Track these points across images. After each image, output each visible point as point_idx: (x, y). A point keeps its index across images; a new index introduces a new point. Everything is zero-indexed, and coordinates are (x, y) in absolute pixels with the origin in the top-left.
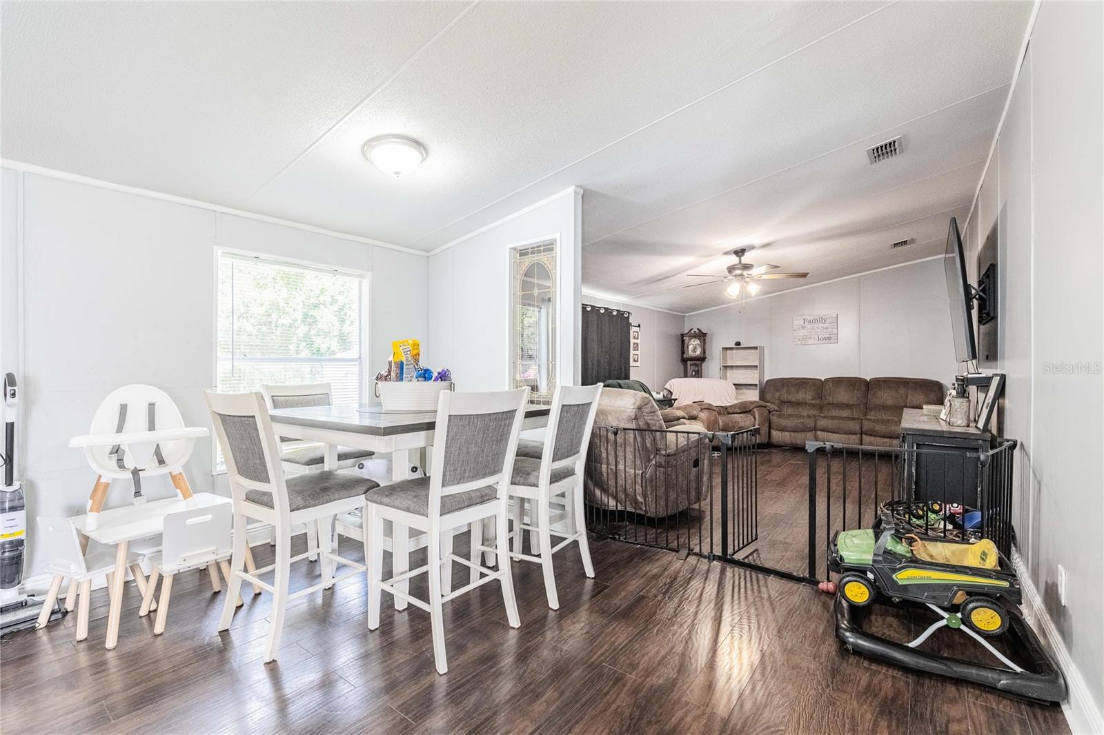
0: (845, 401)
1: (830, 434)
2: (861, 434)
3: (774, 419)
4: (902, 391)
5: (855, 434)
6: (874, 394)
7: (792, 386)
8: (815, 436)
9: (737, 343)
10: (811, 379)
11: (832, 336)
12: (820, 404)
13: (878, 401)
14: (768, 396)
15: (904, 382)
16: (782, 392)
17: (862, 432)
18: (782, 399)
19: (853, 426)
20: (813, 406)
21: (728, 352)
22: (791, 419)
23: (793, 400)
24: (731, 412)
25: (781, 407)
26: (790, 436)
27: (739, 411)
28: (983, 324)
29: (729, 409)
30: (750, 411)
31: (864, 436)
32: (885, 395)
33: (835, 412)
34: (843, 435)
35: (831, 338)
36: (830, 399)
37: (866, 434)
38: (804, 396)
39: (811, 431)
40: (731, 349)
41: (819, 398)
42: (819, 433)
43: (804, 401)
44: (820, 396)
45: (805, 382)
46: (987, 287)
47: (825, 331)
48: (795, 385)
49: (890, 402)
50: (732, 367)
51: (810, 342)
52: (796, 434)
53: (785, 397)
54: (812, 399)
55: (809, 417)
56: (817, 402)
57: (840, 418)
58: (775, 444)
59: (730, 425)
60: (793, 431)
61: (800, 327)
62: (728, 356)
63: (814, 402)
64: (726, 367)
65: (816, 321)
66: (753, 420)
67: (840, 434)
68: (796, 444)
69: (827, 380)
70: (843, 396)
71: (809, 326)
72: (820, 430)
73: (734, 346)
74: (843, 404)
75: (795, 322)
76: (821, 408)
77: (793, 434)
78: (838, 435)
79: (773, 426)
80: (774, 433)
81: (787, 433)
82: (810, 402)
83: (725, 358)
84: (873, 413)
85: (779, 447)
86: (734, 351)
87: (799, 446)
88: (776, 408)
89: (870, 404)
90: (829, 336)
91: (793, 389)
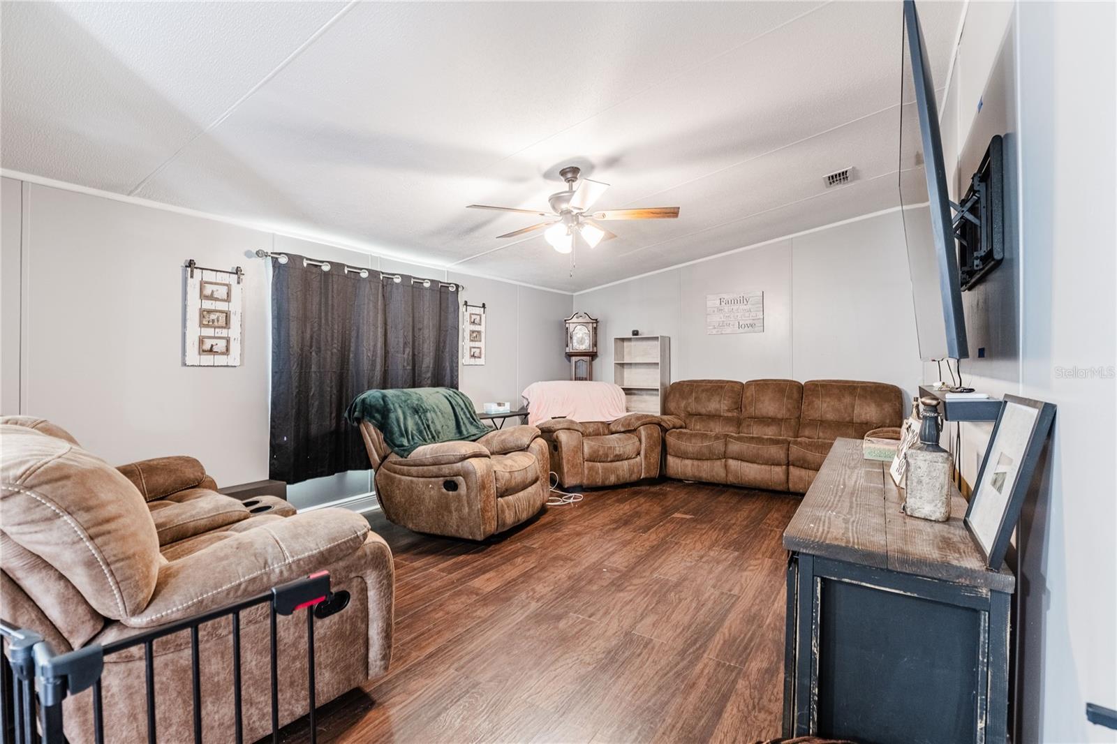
0: (771, 414)
1: (745, 464)
2: (788, 465)
3: (671, 440)
4: (847, 400)
5: (778, 464)
6: (809, 405)
7: (703, 391)
8: (726, 466)
9: (634, 331)
10: (728, 382)
11: (754, 322)
12: (738, 418)
13: (815, 415)
14: (672, 406)
15: (849, 386)
16: (690, 401)
17: (788, 463)
18: (689, 409)
19: (776, 452)
20: (728, 420)
21: (626, 344)
22: (693, 441)
23: (703, 411)
24: (614, 430)
25: (688, 421)
26: (693, 465)
27: (622, 430)
28: (970, 289)
29: (611, 426)
30: (635, 430)
31: (791, 468)
32: (825, 405)
33: (756, 431)
34: (763, 466)
35: (756, 325)
36: (751, 411)
37: (793, 465)
38: (718, 406)
39: (720, 459)
40: (629, 340)
41: (737, 409)
42: (731, 462)
43: (718, 413)
44: (738, 406)
45: (719, 386)
46: (983, 201)
47: (747, 314)
48: (707, 390)
49: (830, 416)
50: (631, 364)
51: (728, 330)
52: (699, 463)
53: (693, 407)
54: (728, 411)
55: (717, 438)
56: (735, 414)
57: (759, 440)
58: (674, 477)
59: (601, 453)
60: (697, 459)
61: (716, 310)
62: (625, 350)
63: (730, 414)
64: (622, 365)
65: (735, 302)
66: (638, 443)
67: (758, 464)
68: (700, 478)
69: (750, 383)
70: (769, 407)
71: (726, 308)
72: (732, 458)
73: (631, 336)
74: (770, 418)
75: (709, 304)
76: (738, 423)
77: (696, 463)
78: (755, 466)
79: (670, 450)
80: (670, 459)
81: (688, 462)
82: (725, 415)
83: (619, 352)
84: (807, 432)
85: (678, 482)
86: (633, 343)
87: (704, 481)
88: (678, 422)
89: (804, 417)
90: (751, 322)
91: (704, 395)
